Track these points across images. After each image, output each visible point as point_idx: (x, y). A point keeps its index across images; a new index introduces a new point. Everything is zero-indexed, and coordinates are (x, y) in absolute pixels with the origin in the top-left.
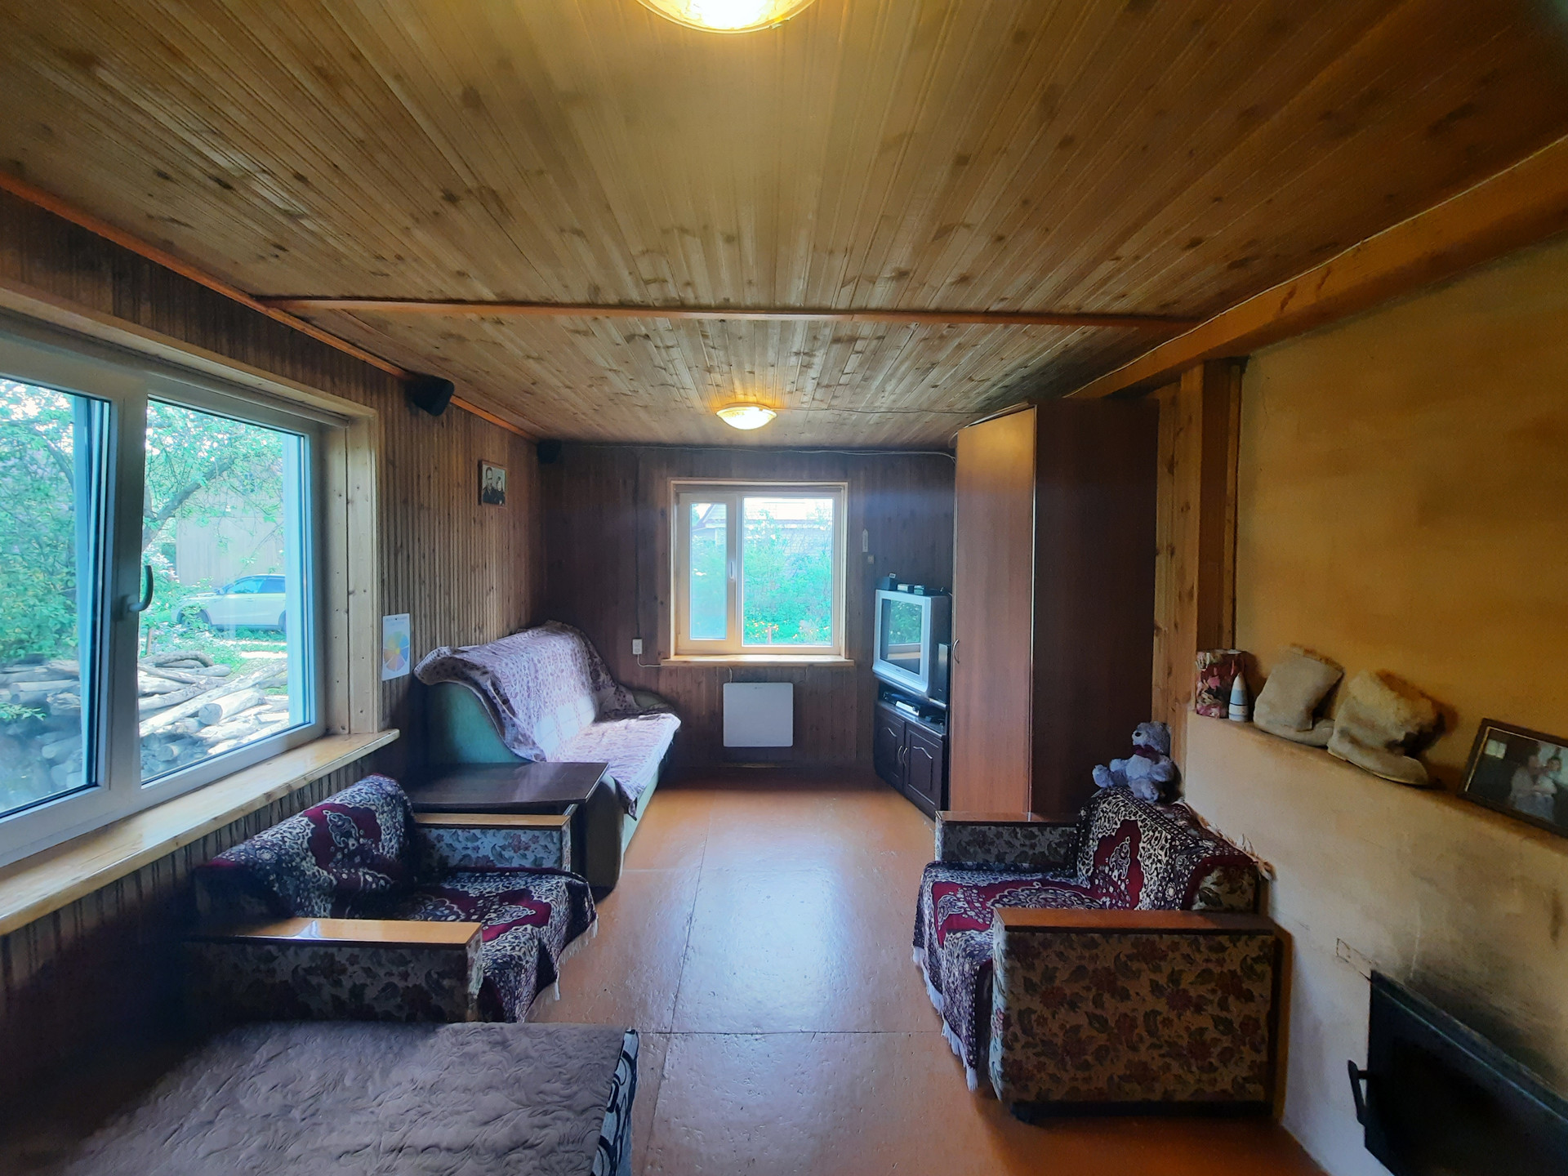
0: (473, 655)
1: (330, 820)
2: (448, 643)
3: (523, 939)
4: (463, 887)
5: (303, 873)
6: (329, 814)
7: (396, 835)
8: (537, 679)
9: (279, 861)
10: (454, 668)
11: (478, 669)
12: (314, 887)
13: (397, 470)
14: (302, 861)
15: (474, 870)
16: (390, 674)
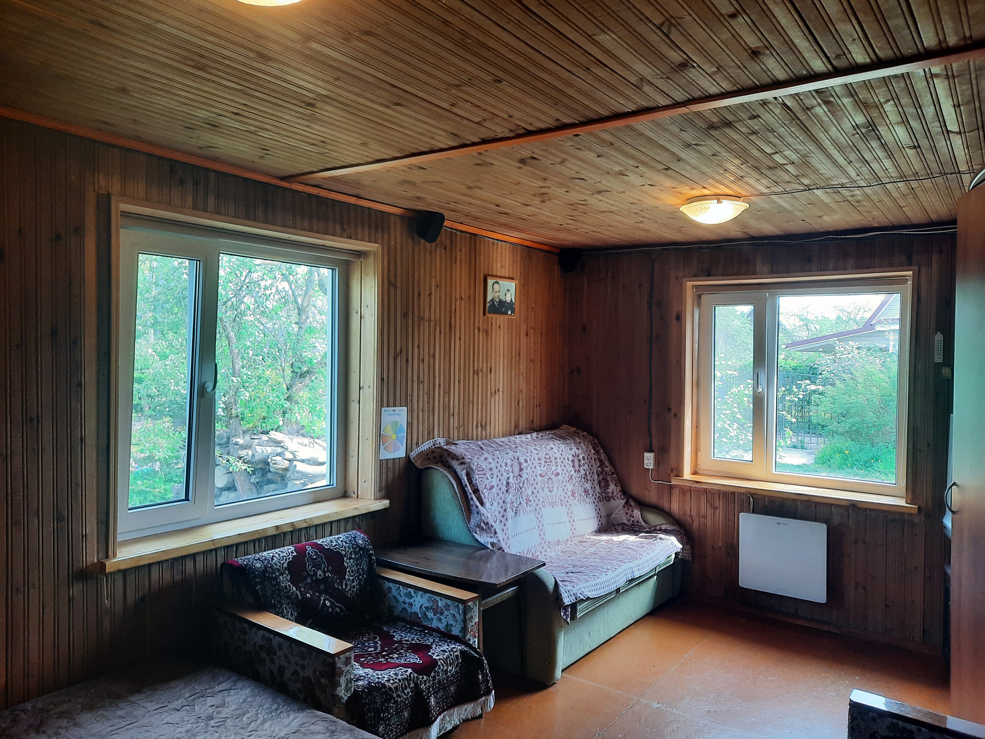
0: (460, 448)
1: (308, 553)
2: (446, 435)
3: (400, 677)
4: (395, 632)
5: (278, 584)
6: (309, 548)
7: (359, 578)
8: (521, 476)
9: (265, 570)
10: (441, 457)
11: (458, 459)
12: (284, 596)
13: (399, 291)
14: (280, 575)
15: (407, 622)
16: (386, 455)
